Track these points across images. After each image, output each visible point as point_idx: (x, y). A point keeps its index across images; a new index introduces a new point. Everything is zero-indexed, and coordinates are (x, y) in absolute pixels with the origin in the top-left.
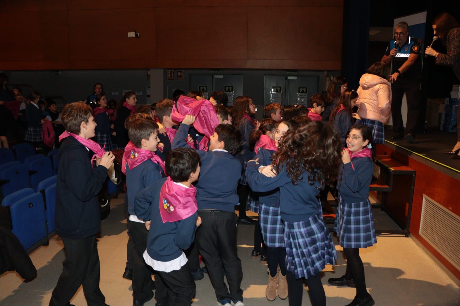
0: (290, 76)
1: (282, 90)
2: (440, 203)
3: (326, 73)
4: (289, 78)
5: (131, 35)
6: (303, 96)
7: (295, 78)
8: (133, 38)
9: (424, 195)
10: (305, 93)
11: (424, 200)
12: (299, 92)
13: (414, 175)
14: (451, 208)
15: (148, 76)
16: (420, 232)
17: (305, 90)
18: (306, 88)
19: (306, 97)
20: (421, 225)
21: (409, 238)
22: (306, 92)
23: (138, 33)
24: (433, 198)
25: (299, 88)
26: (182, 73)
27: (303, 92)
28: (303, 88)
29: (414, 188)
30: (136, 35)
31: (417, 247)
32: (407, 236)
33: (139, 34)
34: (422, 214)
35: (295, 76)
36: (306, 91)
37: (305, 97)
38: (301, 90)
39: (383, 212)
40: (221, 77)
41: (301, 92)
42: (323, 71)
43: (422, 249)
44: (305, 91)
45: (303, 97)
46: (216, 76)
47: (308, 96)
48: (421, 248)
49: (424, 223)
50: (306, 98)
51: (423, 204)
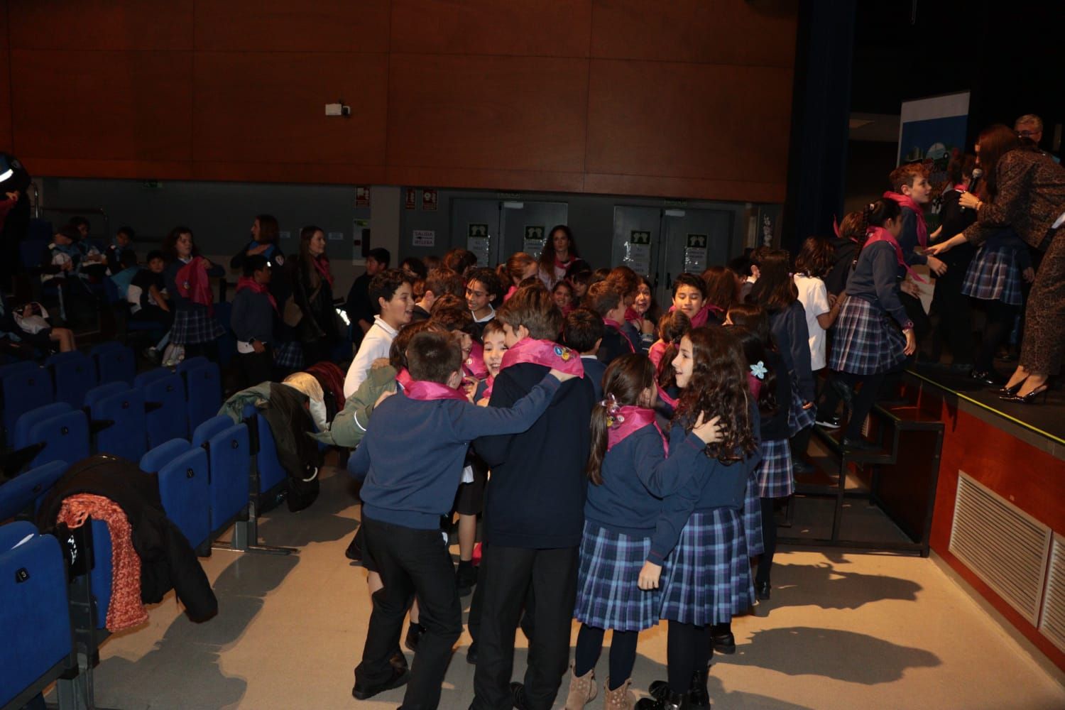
0: (670, 208)
1: (651, 240)
2: (991, 487)
3: (749, 206)
4: (668, 213)
5: (333, 109)
6: (697, 255)
7: (681, 214)
8: (336, 117)
9: (961, 473)
10: (701, 247)
11: (960, 482)
12: (689, 245)
13: (940, 432)
14: (1012, 498)
15: (357, 199)
16: (951, 545)
17: (701, 240)
18: (705, 237)
19: (705, 256)
20: (953, 532)
21: (929, 559)
22: (704, 246)
23: (349, 108)
24: (978, 479)
25: (690, 236)
26: (434, 195)
27: (697, 245)
28: (697, 236)
29: (940, 458)
30: (344, 112)
31: (945, 577)
32: (924, 554)
33: (351, 110)
34: (956, 511)
35: (681, 209)
36: (705, 242)
37: (701, 257)
38: (693, 240)
39: (875, 507)
40: (520, 205)
41: (693, 244)
42: (743, 203)
43: (954, 580)
44: (701, 244)
45: (698, 257)
46: (508, 205)
47: (708, 253)
48: (952, 579)
49: (960, 528)
50: (704, 259)
51: (959, 490)
